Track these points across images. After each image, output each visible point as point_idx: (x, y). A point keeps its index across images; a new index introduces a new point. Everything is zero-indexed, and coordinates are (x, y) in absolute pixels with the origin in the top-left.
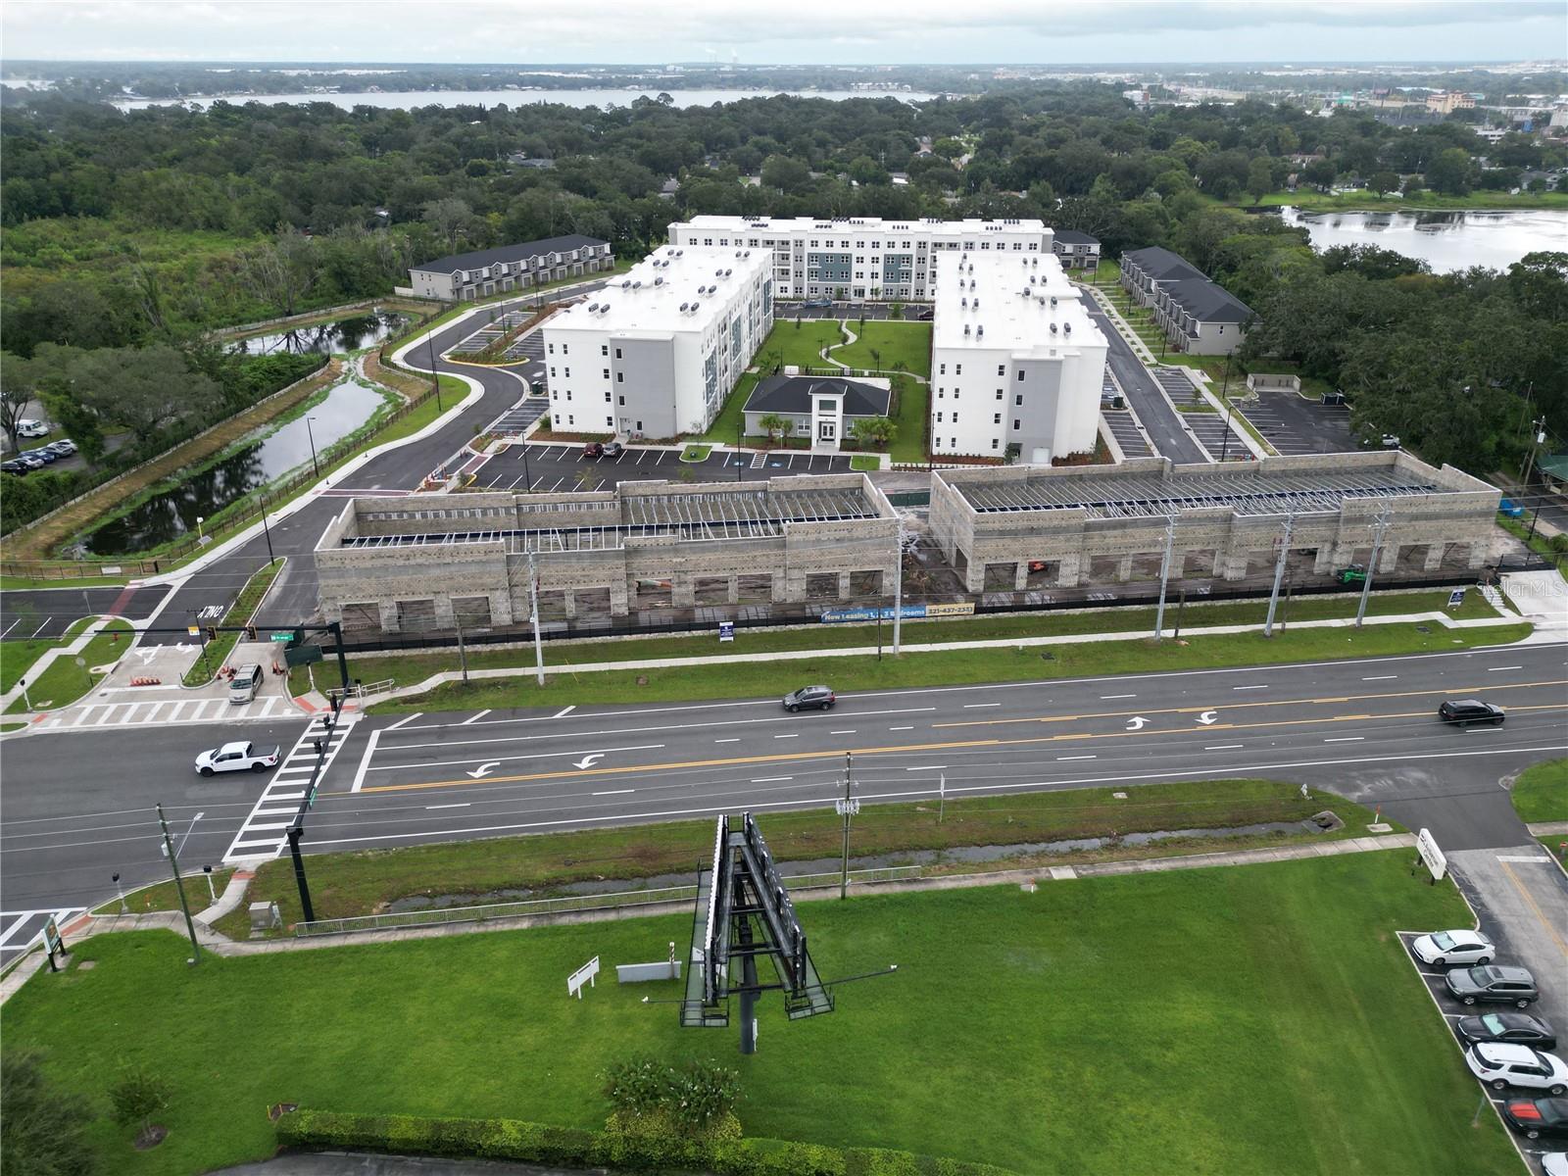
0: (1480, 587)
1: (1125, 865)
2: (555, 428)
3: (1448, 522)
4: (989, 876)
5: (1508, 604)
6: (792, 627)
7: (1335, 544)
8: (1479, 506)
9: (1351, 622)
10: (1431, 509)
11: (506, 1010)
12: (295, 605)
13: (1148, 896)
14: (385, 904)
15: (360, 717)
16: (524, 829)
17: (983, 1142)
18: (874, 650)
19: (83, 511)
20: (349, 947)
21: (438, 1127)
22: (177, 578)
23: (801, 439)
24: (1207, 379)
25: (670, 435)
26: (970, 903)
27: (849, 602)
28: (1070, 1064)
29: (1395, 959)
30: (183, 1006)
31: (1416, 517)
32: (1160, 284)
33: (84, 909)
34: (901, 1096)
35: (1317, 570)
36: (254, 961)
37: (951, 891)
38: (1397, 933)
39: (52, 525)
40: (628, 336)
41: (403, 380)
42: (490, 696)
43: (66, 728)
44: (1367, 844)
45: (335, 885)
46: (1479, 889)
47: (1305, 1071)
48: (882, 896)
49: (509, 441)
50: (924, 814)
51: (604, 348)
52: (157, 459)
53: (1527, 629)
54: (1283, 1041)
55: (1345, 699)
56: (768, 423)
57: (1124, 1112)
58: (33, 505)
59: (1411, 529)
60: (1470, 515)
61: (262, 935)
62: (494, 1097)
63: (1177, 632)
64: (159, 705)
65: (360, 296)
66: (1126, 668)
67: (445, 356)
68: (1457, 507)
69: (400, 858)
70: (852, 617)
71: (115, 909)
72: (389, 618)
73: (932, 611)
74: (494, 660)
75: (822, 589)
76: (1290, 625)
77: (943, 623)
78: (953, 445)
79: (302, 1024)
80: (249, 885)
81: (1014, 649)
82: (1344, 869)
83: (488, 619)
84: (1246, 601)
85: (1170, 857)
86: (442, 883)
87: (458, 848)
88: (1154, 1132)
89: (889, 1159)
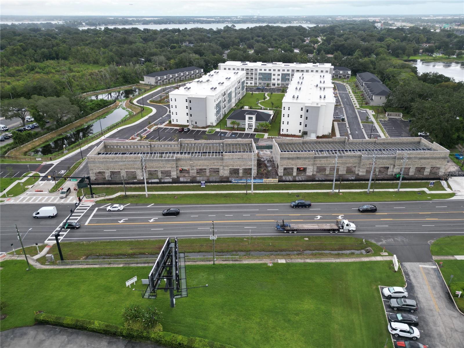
0: (441, 181)
1: (302, 260)
2: (172, 123)
3: (432, 160)
4: (259, 260)
5: (449, 187)
6: (223, 184)
7: (394, 166)
8: (442, 156)
9: (396, 190)
10: (426, 156)
11: (109, 290)
12: (85, 171)
13: (305, 270)
14: (85, 257)
15: (94, 204)
16: (128, 238)
17: (232, 338)
18: (245, 192)
19: (37, 142)
20: (71, 269)
21: (77, 321)
22: (55, 162)
23: (243, 128)
24: (374, 113)
25: (205, 126)
26: (251, 268)
27: (242, 177)
28: (266, 318)
29: (376, 294)
30: (22, 282)
31: (421, 158)
32: (365, 84)
33: (5, 253)
34: (212, 323)
35: (389, 173)
36: (45, 271)
37: (247, 264)
38: (379, 286)
39: (28, 146)
40: (193, 96)
41: (135, 108)
42: (131, 200)
43: (15, 203)
44: (379, 258)
45: (73, 251)
46: (410, 275)
47: (337, 326)
48: (226, 264)
49: (159, 126)
50: (246, 241)
51: (186, 100)
52: (61, 128)
53: (453, 195)
54: (333, 316)
55: (386, 214)
56: (233, 123)
57: (277, 333)
58: (23, 140)
59: (419, 162)
60: (439, 158)
61: (49, 263)
62: (97, 314)
63: (339, 190)
64: (41, 197)
65: (129, 83)
66: (320, 201)
67: (148, 101)
68: (435, 156)
69: (93, 244)
70: (241, 181)
71: (12, 253)
72: (108, 176)
73: (265, 181)
74: (135, 190)
75: (235, 173)
76: (376, 190)
77: (268, 184)
78: (287, 131)
79: (52, 289)
80: (50, 249)
81: (288, 193)
82: (369, 266)
83: (136, 178)
84: (364, 182)
85: (316, 258)
86: (102, 252)
87: (110, 242)
88: (285, 340)
89: (201, 341)
